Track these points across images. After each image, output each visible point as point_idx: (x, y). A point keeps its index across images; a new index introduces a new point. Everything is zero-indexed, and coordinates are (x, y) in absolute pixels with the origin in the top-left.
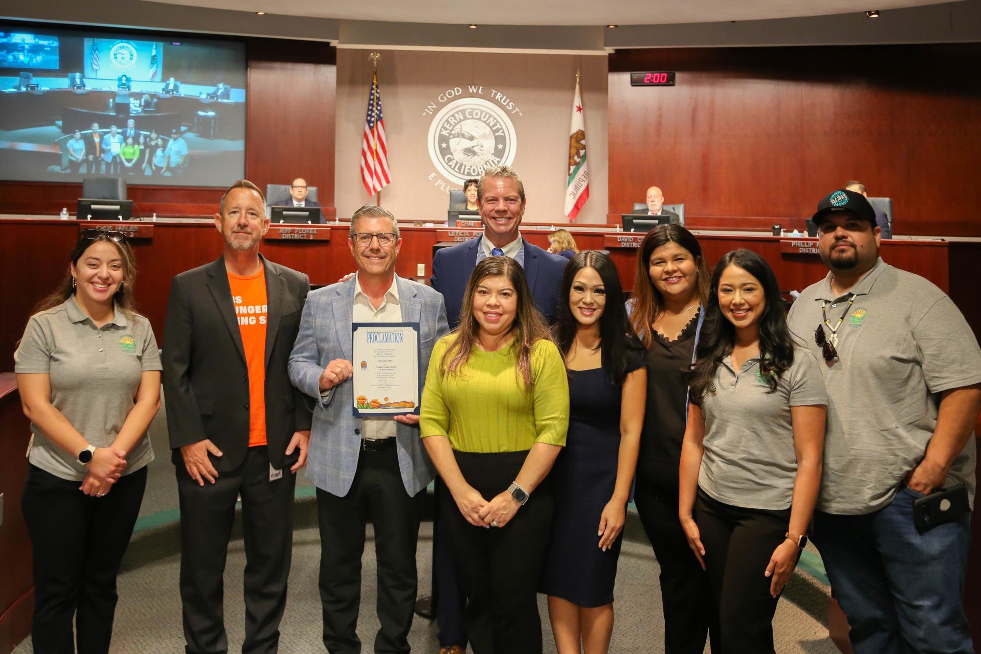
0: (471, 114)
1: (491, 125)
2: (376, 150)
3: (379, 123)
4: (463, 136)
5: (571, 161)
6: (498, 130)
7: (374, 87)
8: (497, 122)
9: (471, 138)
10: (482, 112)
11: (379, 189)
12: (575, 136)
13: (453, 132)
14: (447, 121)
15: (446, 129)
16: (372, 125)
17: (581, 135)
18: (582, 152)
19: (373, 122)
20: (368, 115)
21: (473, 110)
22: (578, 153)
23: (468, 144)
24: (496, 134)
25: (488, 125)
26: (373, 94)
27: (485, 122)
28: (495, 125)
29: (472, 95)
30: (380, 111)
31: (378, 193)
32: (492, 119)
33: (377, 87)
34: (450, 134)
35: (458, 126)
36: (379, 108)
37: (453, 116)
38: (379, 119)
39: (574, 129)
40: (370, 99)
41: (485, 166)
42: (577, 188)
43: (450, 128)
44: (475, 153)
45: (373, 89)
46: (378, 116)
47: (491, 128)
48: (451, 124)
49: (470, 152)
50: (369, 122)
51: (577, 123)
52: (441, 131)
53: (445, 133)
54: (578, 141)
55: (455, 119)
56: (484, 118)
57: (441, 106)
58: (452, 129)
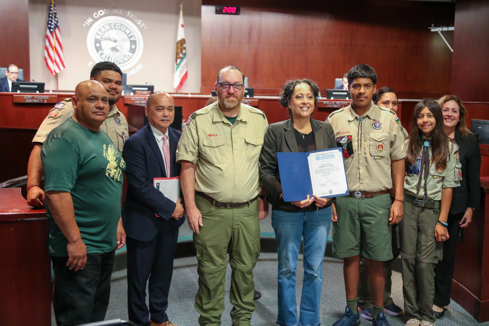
0: (115, 26)
1: (128, 33)
2: (55, 47)
3: (57, 29)
4: (110, 40)
5: (178, 56)
6: (131, 37)
7: (52, 5)
8: (131, 32)
9: (115, 41)
10: (122, 25)
11: (58, 71)
12: (180, 42)
13: (103, 37)
14: (100, 30)
15: (99, 35)
16: (52, 30)
17: (183, 42)
18: (184, 51)
19: (52, 28)
20: (48, 24)
21: (116, 24)
22: (182, 52)
23: (114, 45)
24: (131, 39)
25: (126, 33)
26: (52, 10)
27: (124, 31)
28: (130, 33)
29: (115, 15)
30: (57, 21)
31: (57, 74)
32: (128, 30)
33: (54, 6)
34: (102, 38)
35: (107, 33)
36: (56, 19)
37: (103, 27)
38: (56, 26)
39: (179, 38)
40: (50, 14)
41: (124, 58)
42: (181, 72)
43: (102, 34)
44: (117, 50)
45: (51, 7)
46: (56, 24)
47: (128, 35)
48: (102, 32)
49: (114, 49)
50: (50, 28)
51: (181, 34)
52: (96, 36)
53: (98, 37)
54: (182, 45)
55: (105, 29)
56: (123, 29)
57: (95, 20)
58: (103, 35)
